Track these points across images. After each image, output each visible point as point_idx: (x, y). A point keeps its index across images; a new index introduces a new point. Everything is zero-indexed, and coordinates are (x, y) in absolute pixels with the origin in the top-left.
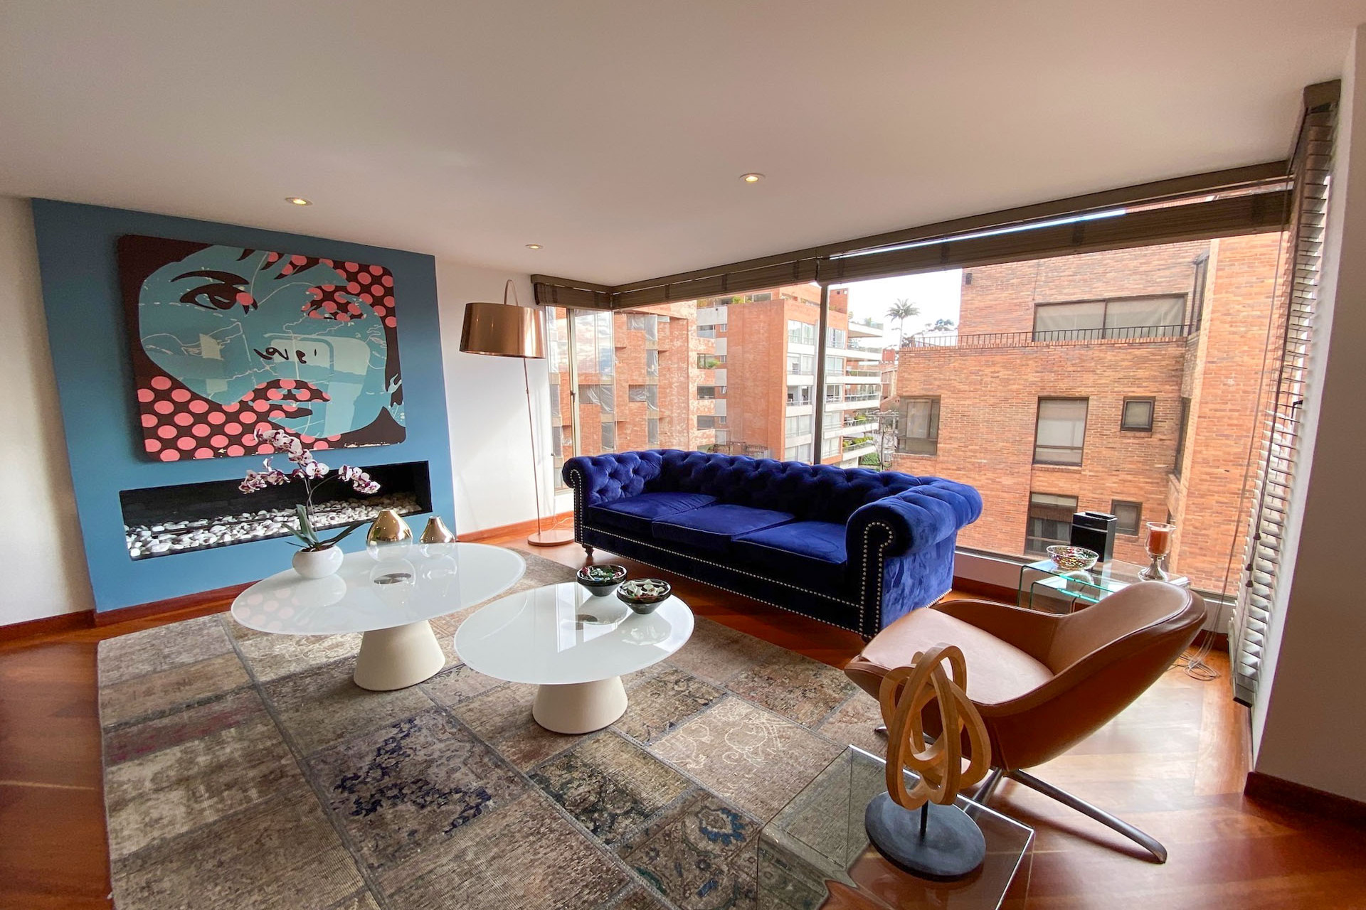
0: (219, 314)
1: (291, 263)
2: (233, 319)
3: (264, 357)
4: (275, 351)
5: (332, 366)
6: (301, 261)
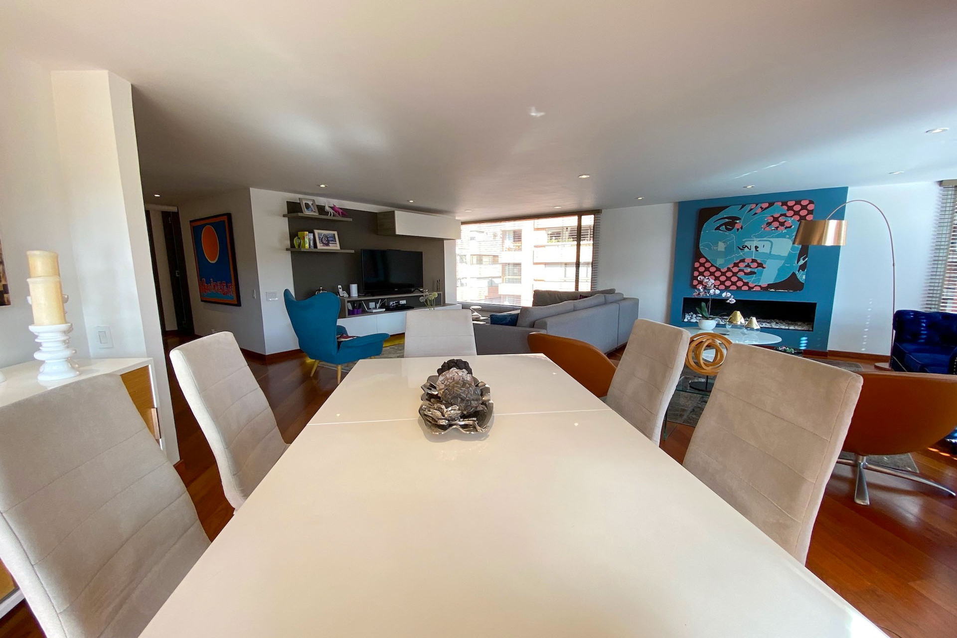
0: (727, 233)
3: (741, 249)
5: (770, 252)
6: (765, 205)
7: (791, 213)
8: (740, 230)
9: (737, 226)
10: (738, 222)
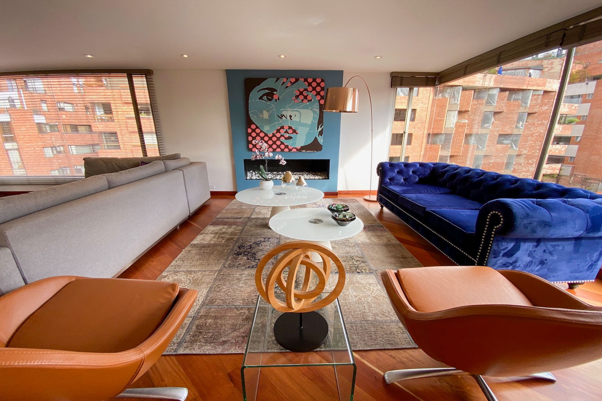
1: (290, 82)
2: (272, 104)
4: (284, 115)
7: (310, 89)
8: (278, 101)
9: (275, 97)
10: (275, 93)
